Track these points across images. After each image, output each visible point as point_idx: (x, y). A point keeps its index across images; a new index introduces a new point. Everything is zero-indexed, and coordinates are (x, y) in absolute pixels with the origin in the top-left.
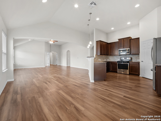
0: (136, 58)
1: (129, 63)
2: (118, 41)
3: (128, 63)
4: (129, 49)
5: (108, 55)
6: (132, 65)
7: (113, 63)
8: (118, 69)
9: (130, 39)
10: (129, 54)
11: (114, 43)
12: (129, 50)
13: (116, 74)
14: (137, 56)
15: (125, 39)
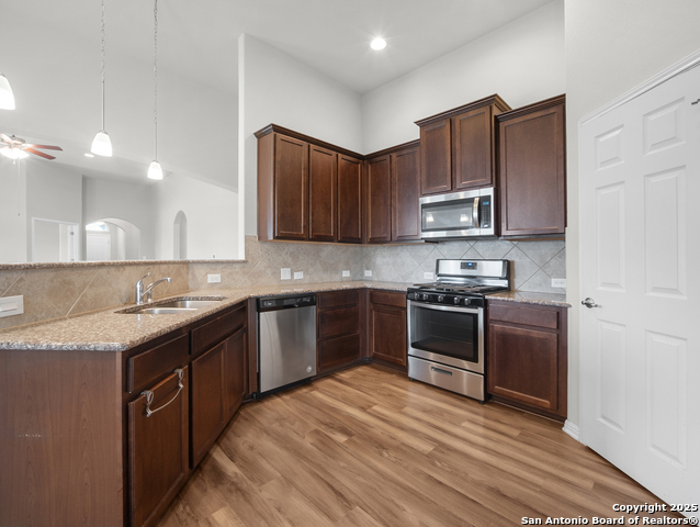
0: (543, 266)
1: (485, 304)
2: (414, 134)
3: (480, 312)
4: (489, 191)
5: (358, 241)
6: (508, 328)
7: (387, 304)
8: (411, 350)
9: (496, 112)
10: (491, 231)
11: (394, 155)
12: (487, 198)
13: (402, 382)
14: (546, 247)
15: (462, 117)
